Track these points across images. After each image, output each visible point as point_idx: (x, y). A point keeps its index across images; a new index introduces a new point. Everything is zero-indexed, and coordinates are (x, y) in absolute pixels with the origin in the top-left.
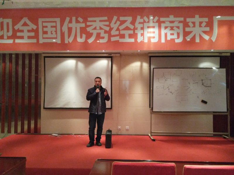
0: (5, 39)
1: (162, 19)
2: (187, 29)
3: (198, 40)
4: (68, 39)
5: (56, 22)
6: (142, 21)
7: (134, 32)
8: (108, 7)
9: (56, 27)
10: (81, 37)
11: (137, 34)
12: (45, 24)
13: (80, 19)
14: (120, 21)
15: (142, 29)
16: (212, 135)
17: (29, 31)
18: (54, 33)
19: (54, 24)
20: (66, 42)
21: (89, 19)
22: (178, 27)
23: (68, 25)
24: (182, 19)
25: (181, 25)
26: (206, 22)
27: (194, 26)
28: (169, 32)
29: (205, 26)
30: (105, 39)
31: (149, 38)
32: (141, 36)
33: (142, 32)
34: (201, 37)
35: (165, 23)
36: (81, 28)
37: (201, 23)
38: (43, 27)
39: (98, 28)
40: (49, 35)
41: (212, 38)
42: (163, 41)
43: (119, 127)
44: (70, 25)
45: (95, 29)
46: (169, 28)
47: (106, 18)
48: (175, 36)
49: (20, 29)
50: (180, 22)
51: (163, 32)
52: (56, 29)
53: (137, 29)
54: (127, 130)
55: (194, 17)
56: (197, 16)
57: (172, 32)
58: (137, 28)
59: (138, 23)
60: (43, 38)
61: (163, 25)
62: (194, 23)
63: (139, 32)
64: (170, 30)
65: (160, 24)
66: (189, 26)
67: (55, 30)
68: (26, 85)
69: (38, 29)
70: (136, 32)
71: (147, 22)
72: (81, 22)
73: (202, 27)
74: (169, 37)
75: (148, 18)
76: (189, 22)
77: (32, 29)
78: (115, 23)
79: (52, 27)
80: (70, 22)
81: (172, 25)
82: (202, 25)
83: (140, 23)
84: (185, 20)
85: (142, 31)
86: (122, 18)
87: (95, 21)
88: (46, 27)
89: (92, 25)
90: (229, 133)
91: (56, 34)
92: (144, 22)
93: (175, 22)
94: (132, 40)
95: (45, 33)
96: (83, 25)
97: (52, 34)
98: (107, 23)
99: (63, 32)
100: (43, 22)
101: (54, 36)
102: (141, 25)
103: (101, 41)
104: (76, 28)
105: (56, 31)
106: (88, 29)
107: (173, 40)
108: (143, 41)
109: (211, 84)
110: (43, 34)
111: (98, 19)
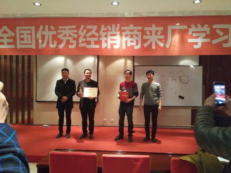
1: (123, 28)
2: (145, 37)
3: (154, 47)
4: (42, 45)
6: (106, 29)
7: (99, 39)
8: (76, 17)
9: (31, 34)
10: (53, 44)
11: (101, 41)
12: (22, 32)
13: (52, 28)
14: (86, 29)
15: (106, 36)
17: (8, 38)
18: (29, 39)
20: (40, 47)
21: (60, 27)
22: (137, 35)
23: (41, 33)
24: (140, 28)
25: (140, 34)
26: (161, 31)
27: (151, 35)
28: (129, 39)
29: (161, 34)
30: (73, 45)
31: (112, 45)
32: (105, 43)
33: (106, 40)
34: (156, 44)
36: (53, 35)
37: (157, 32)
38: (20, 34)
40: (25, 42)
41: (166, 45)
42: (124, 47)
44: (43, 33)
45: (65, 36)
47: (74, 27)
48: (134, 44)
50: (139, 31)
51: (124, 39)
52: (31, 36)
53: (101, 37)
54: (112, 122)
55: (151, 26)
56: (154, 26)
57: (132, 39)
58: (101, 35)
59: (102, 31)
60: (20, 44)
61: (124, 33)
62: (151, 32)
63: (103, 40)
65: (121, 31)
66: (146, 35)
68: (20, 80)
69: (16, 35)
70: (100, 39)
71: (110, 30)
72: (53, 30)
73: (158, 35)
74: (129, 44)
75: (111, 27)
76: (146, 31)
78: (83, 31)
79: (28, 34)
80: (44, 30)
81: (132, 33)
82: (158, 34)
83: (104, 31)
84: (143, 29)
85: (106, 38)
86: (88, 27)
87: (65, 29)
88: (23, 34)
89: (62, 33)
91: (31, 40)
92: (108, 30)
93: (135, 31)
94: (97, 46)
95: (22, 39)
96: (55, 33)
98: (76, 31)
99: (37, 38)
100: (20, 30)
101: (30, 42)
102: (105, 33)
103: (71, 47)
104: (49, 35)
105: (31, 38)
106: (59, 36)
107: (133, 46)
108: (107, 47)
109: (188, 81)
110: (20, 40)
111: (67, 27)
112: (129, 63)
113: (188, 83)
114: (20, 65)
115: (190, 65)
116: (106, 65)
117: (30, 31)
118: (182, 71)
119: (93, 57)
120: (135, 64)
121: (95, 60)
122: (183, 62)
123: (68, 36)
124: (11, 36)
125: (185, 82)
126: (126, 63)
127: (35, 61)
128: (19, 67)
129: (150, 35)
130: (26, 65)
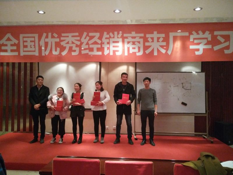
1: (125, 35)
2: (147, 44)
3: (156, 54)
4: (45, 52)
5: (34, 37)
6: (108, 36)
7: (101, 46)
8: (79, 24)
9: (34, 41)
10: (56, 50)
11: (104, 48)
12: (25, 39)
13: (55, 35)
14: (89, 36)
15: (108, 43)
16: (194, 135)
17: (12, 45)
18: (33, 46)
20: (43, 54)
21: (63, 35)
22: (139, 42)
23: (45, 40)
24: (142, 35)
25: (142, 40)
26: (163, 37)
27: (153, 41)
28: (131, 46)
29: (163, 41)
30: (76, 52)
31: (114, 52)
32: (108, 50)
33: (108, 46)
34: (158, 51)
35: (128, 38)
36: (56, 43)
37: (158, 38)
38: (24, 42)
39: (70, 42)
40: (29, 49)
41: (168, 52)
42: (126, 54)
43: (107, 127)
44: (47, 40)
45: (68, 43)
46: (131, 43)
47: (77, 34)
48: (136, 50)
49: (4, 44)
50: (141, 37)
51: (126, 46)
53: (104, 43)
54: (114, 129)
55: (153, 33)
56: (155, 33)
57: (134, 46)
58: (104, 42)
60: (24, 51)
61: (126, 40)
62: (152, 39)
63: (106, 47)
64: (133, 44)
65: (123, 38)
66: (148, 41)
67: (34, 44)
68: (22, 87)
69: (19, 43)
70: (103, 46)
71: (112, 37)
72: (56, 37)
73: (159, 42)
74: (131, 51)
75: (114, 34)
76: (148, 38)
77: (15, 43)
78: (85, 38)
79: (31, 41)
80: (47, 37)
81: (134, 40)
82: (159, 40)
83: (106, 38)
84: (145, 36)
86: (91, 34)
87: (68, 37)
88: (26, 41)
89: (65, 40)
90: (207, 133)
91: (34, 48)
92: (110, 37)
93: (137, 38)
94: (100, 53)
95: (26, 47)
96: (58, 40)
98: (79, 38)
99: (41, 46)
100: (23, 37)
101: (33, 49)
102: (108, 40)
103: (73, 54)
104: (52, 42)
105: (34, 46)
106: (62, 43)
107: (135, 53)
108: (109, 54)
109: (191, 87)
110: (23, 48)
111: (70, 35)
112: (132, 69)
113: (190, 90)
114: (22, 73)
115: (193, 72)
116: (108, 71)
117: (34, 38)
118: (184, 78)
119: (96, 63)
120: (138, 70)
121: (97, 67)
122: (185, 69)
123: (71, 43)
125: (187, 89)
126: (128, 70)
127: (37, 68)
128: (21, 74)
129: (151, 42)
130: (28, 72)
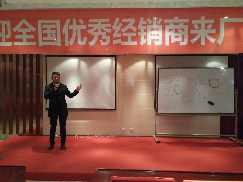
0: (3, 42)
1: (166, 21)
2: (192, 32)
3: (203, 43)
4: (69, 41)
6: (145, 22)
7: (137, 34)
9: (56, 29)
10: (82, 40)
11: (140, 37)
12: (44, 26)
13: (81, 21)
14: (122, 23)
15: (146, 31)
16: (219, 137)
17: (28, 33)
18: (54, 35)
19: (54, 26)
20: (67, 45)
21: (90, 21)
22: (183, 30)
23: (68, 27)
24: (187, 21)
25: (186, 27)
26: (212, 24)
27: (200, 28)
28: (173, 34)
29: (212, 28)
30: (106, 41)
31: (153, 41)
32: (145, 39)
33: (146, 35)
34: (206, 40)
35: (169, 25)
36: (82, 30)
37: (207, 25)
38: (43, 29)
39: (99, 30)
41: (218, 42)
42: (167, 44)
43: (123, 128)
44: (71, 27)
45: (96, 31)
46: (174, 31)
47: (108, 20)
48: (180, 39)
49: (19, 31)
50: (185, 24)
51: (167, 34)
52: (56, 31)
53: (140, 31)
54: (131, 131)
55: (200, 19)
56: (203, 18)
57: (176, 34)
58: (140, 30)
59: (141, 25)
60: (43, 41)
61: (167, 27)
62: (199, 25)
63: (142, 35)
64: (175, 32)
65: (164, 26)
66: (194, 29)
67: (55, 33)
68: (27, 85)
69: (37, 31)
70: (139, 35)
71: (150, 24)
72: (82, 23)
73: (208, 29)
74: (174, 40)
75: (152, 20)
76: (195, 24)
78: (117, 25)
79: (52, 29)
80: (71, 23)
81: (176, 27)
82: (208, 27)
83: (143, 25)
84: (190, 21)
85: (146, 33)
86: (124, 20)
87: (97, 23)
88: (46, 29)
89: (93, 28)
90: (236, 135)
91: (56, 36)
92: (148, 23)
93: (180, 24)
94: (135, 43)
95: (45, 35)
96: (84, 27)
97: (52, 36)
98: (109, 25)
99: (63, 34)
100: (42, 24)
101: (54, 38)
102: (145, 28)
103: (103, 44)
104: (77, 30)
105: (56, 34)
106: (90, 31)
107: (177, 43)
108: (146, 43)
110: (42, 36)
111: (99, 21)
113: (218, 87)
114: (28, 68)
115: (221, 67)
117: (55, 25)
123: (101, 31)
124: (31, 31)
125: (215, 86)
128: (27, 70)
129: (198, 29)
130: (35, 68)
